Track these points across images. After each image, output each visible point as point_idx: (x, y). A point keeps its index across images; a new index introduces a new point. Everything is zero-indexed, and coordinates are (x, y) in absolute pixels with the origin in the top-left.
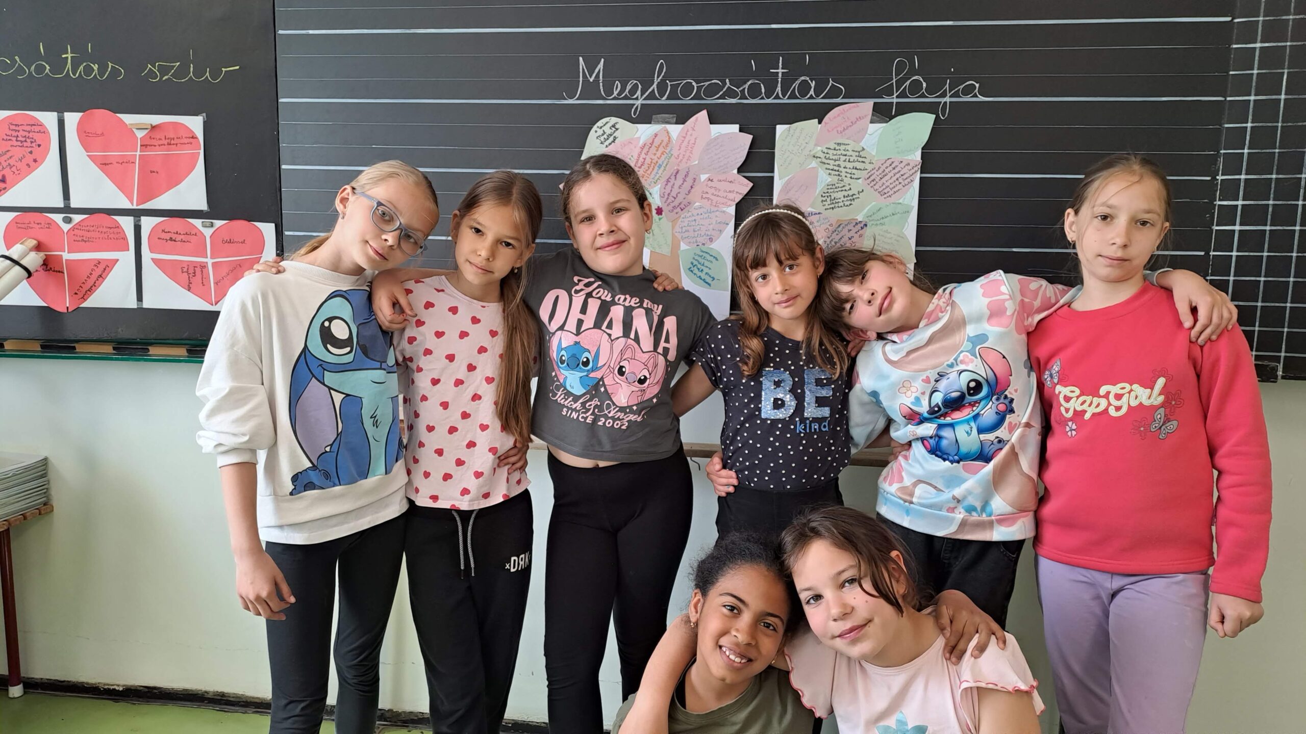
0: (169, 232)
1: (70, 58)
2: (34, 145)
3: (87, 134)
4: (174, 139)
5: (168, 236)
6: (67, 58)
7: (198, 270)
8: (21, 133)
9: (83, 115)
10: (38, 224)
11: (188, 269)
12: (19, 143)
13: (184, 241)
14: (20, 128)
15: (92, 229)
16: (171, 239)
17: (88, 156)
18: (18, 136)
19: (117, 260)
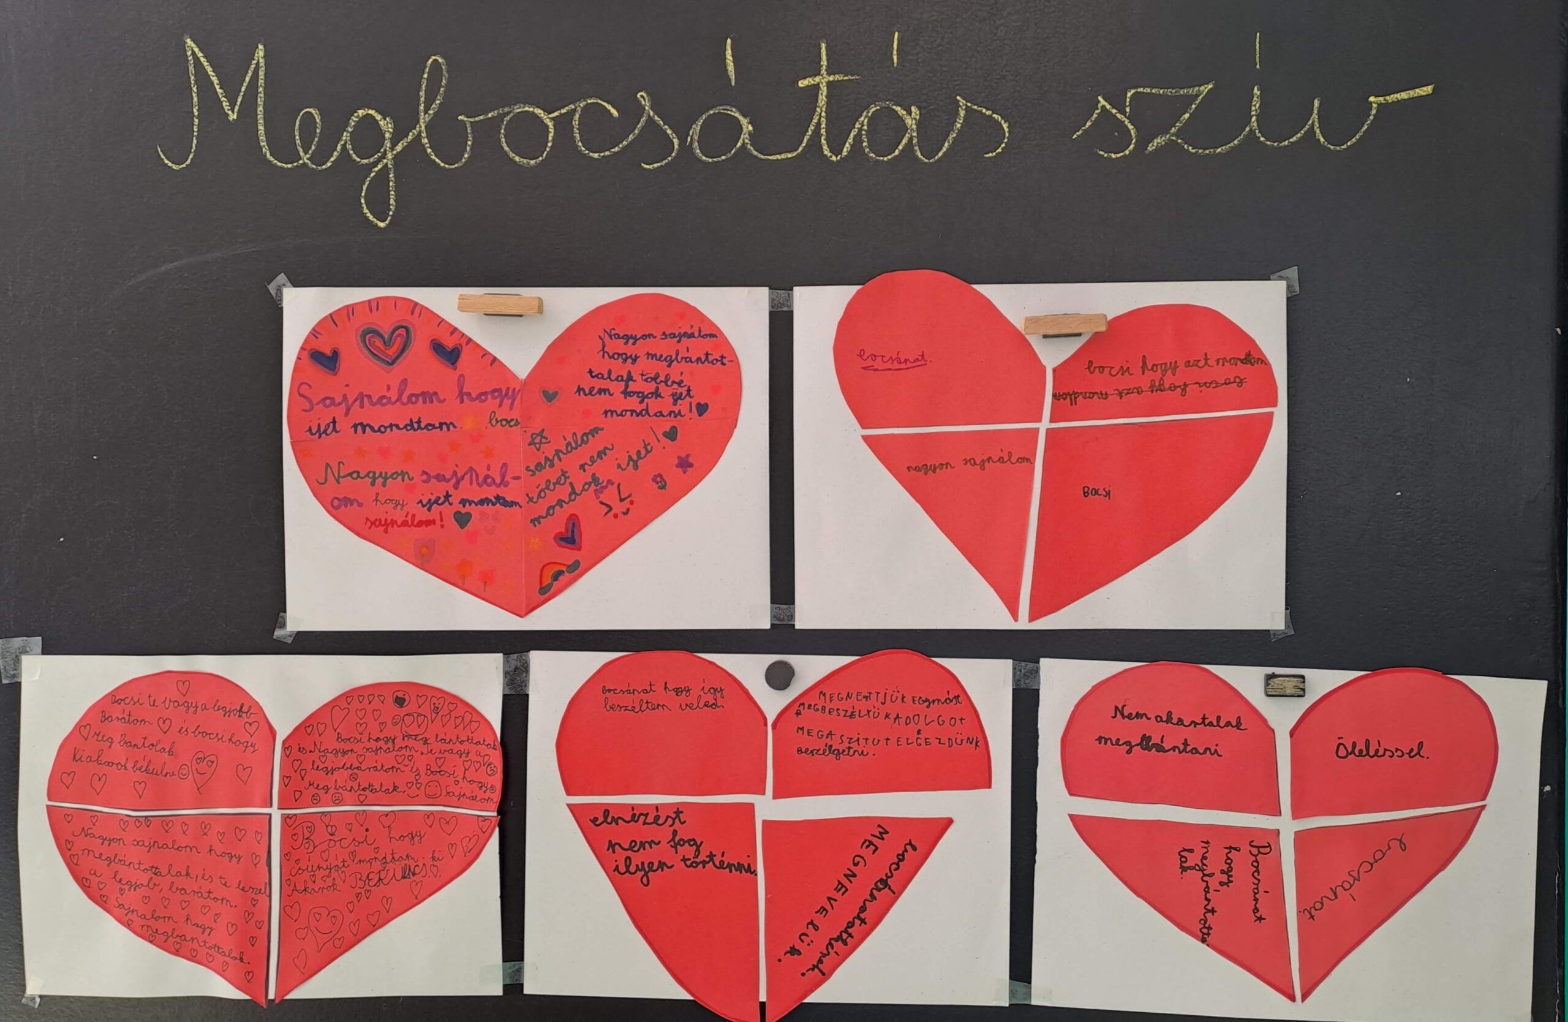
0: (1138, 716)
1: (824, 89)
2: (683, 406)
3: (869, 362)
4: (1174, 367)
5: (1133, 731)
6: (817, 87)
7: (1242, 863)
8: (644, 365)
9: (858, 292)
10: (678, 691)
11: (1204, 858)
12: (633, 403)
13: (1195, 751)
14: (640, 348)
15: (863, 706)
16: (1145, 742)
17: (866, 438)
18: (630, 378)
19: (949, 822)
